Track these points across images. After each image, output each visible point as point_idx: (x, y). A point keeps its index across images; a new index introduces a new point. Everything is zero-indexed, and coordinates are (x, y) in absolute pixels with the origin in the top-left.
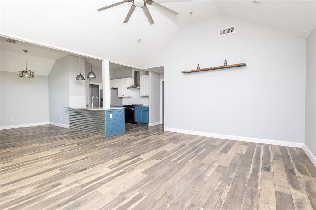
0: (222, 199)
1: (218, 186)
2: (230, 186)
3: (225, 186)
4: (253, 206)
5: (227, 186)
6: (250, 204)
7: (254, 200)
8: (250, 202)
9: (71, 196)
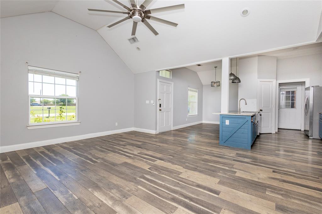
0: (55, 191)
1: (72, 195)
2: (63, 203)
3: (67, 199)
4: (26, 206)
5: (65, 200)
6: (31, 205)
7: (29, 210)
8: (32, 206)
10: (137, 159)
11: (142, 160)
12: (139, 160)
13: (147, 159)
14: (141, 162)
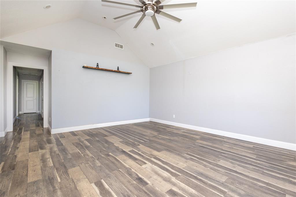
9: (190, 179)
10: (147, 155)
11: (142, 153)
12: (146, 153)
13: (138, 153)
14: (144, 151)
